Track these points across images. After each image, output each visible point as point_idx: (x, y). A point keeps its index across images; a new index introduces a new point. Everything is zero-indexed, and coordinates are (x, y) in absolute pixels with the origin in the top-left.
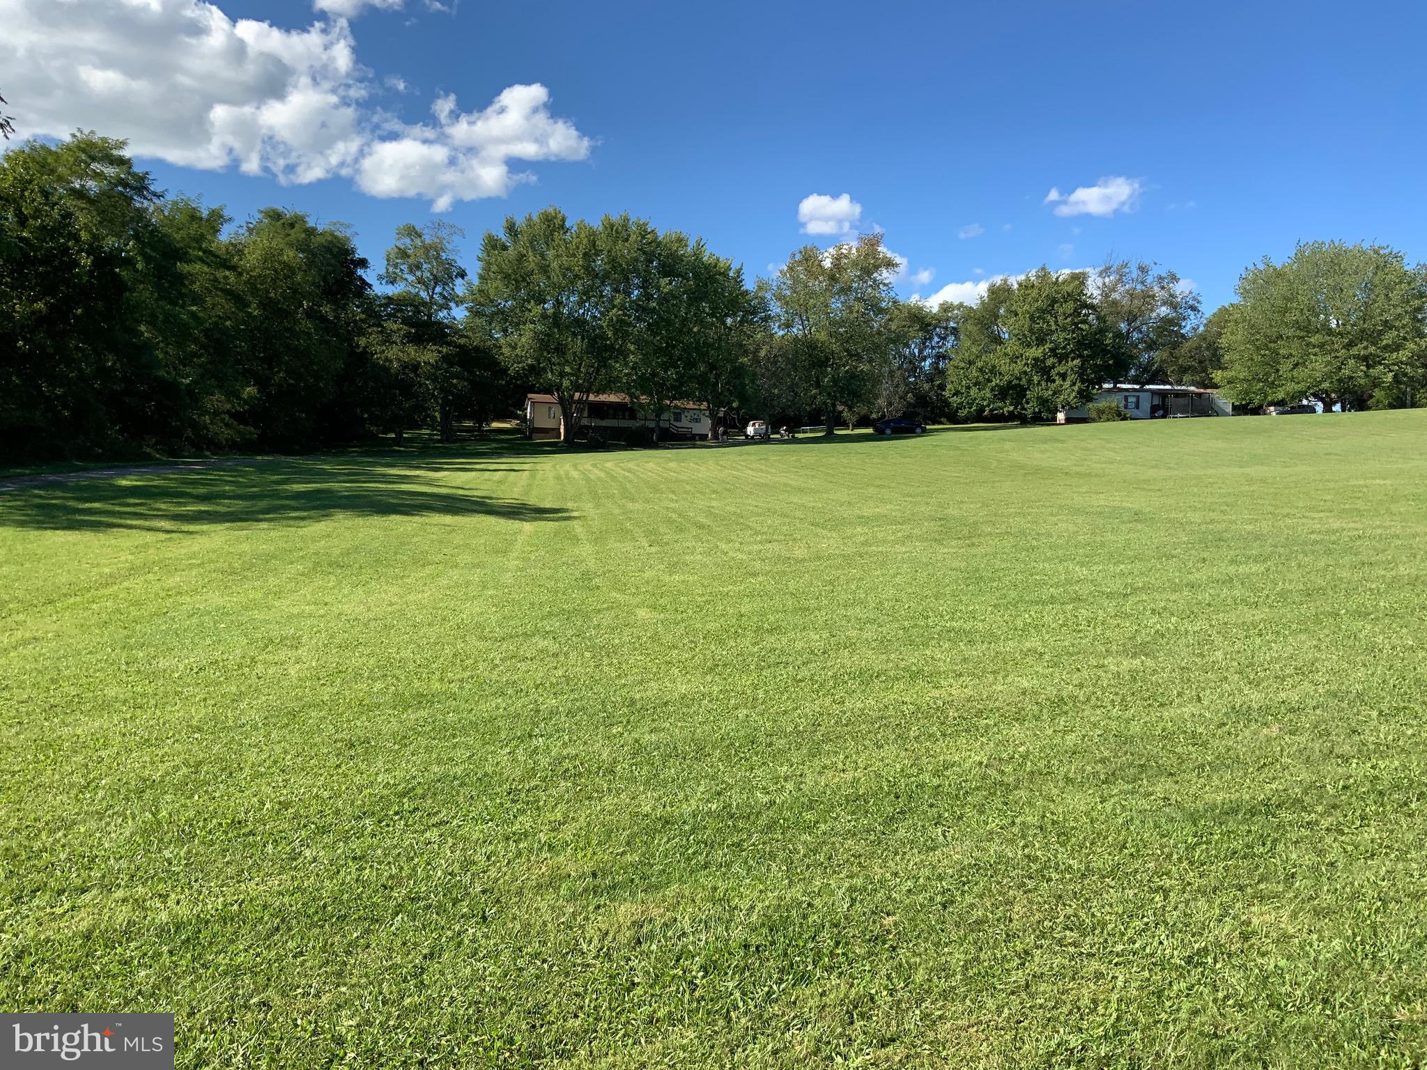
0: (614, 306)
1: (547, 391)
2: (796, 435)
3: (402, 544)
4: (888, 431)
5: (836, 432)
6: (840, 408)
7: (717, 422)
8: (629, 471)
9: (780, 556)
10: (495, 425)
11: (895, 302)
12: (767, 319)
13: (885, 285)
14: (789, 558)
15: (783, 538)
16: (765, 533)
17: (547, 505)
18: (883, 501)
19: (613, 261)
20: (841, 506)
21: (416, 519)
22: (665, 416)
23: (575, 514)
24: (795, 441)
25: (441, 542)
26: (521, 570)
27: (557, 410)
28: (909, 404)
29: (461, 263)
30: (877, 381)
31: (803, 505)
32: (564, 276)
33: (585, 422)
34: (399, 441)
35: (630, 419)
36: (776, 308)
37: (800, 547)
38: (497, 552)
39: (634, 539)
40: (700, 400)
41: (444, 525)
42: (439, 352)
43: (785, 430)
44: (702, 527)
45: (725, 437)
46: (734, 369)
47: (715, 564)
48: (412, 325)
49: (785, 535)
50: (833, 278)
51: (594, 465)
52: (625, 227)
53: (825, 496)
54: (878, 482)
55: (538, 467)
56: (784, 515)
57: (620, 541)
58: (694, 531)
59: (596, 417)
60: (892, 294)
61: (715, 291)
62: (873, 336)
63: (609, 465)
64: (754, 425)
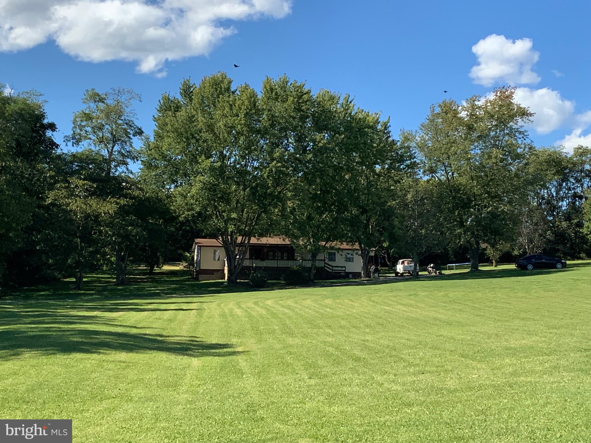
0: (273, 160)
1: (213, 236)
2: (443, 272)
3: (82, 380)
4: (530, 267)
5: (480, 268)
6: (483, 246)
7: (369, 261)
8: (289, 308)
9: (432, 386)
10: (166, 268)
11: (530, 148)
12: (413, 165)
13: (520, 133)
14: (441, 389)
15: (435, 369)
16: (418, 365)
17: (214, 341)
18: (529, 333)
19: (272, 118)
20: (489, 338)
21: (95, 356)
22: (320, 256)
23: (240, 349)
24: (443, 277)
25: (118, 377)
26: (190, 402)
27: (221, 253)
28: (549, 241)
29: (138, 123)
30: (516, 221)
31: (452, 338)
32: (229, 133)
33: (247, 263)
34: (79, 285)
35: (288, 259)
36: (420, 157)
37: (451, 378)
38: (168, 386)
39: (294, 372)
40: (352, 241)
41: (120, 362)
42: (117, 203)
43: (433, 268)
44: (358, 359)
45: (376, 275)
46: (384, 211)
47: (371, 395)
48: (93, 180)
49: (437, 367)
50: (470, 128)
51: (256, 303)
52: (283, 88)
53: (473, 328)
54: (523, 315)
55: (205, 306)
56: (434, 348)
57: (281, 374)
58: (351, 364)
59: (256, 258)
60: (528, 141)
61: (365, 143)
62: (512, 179)
63: (269, 302)
64: (403, 263)
